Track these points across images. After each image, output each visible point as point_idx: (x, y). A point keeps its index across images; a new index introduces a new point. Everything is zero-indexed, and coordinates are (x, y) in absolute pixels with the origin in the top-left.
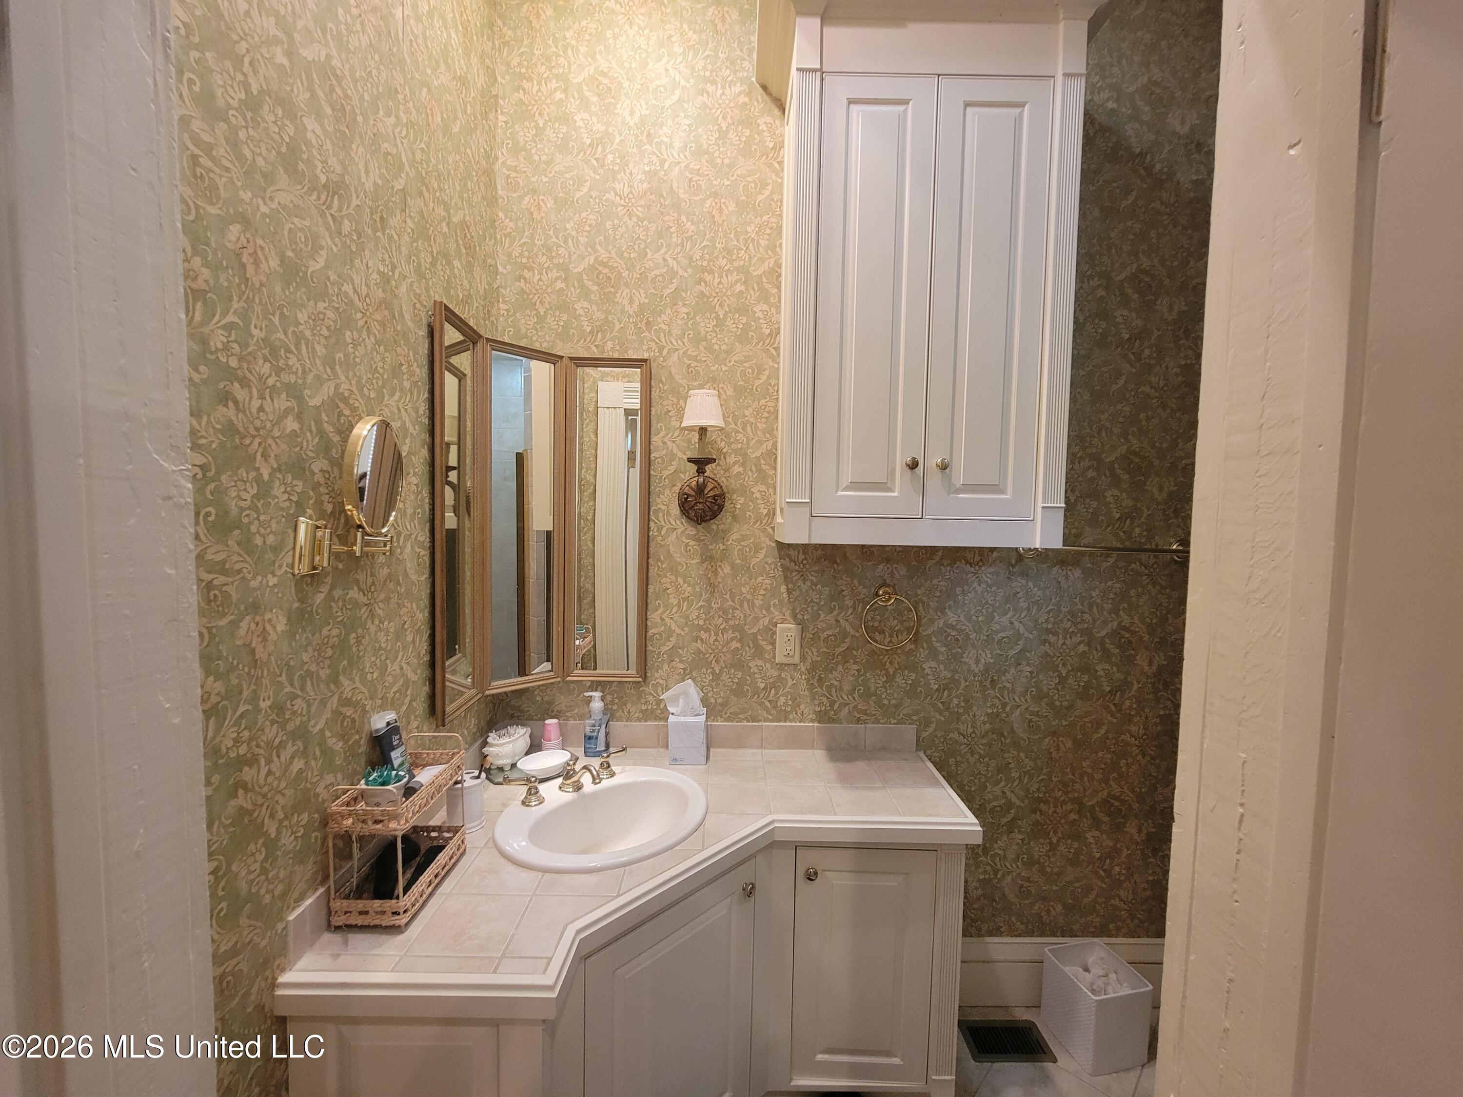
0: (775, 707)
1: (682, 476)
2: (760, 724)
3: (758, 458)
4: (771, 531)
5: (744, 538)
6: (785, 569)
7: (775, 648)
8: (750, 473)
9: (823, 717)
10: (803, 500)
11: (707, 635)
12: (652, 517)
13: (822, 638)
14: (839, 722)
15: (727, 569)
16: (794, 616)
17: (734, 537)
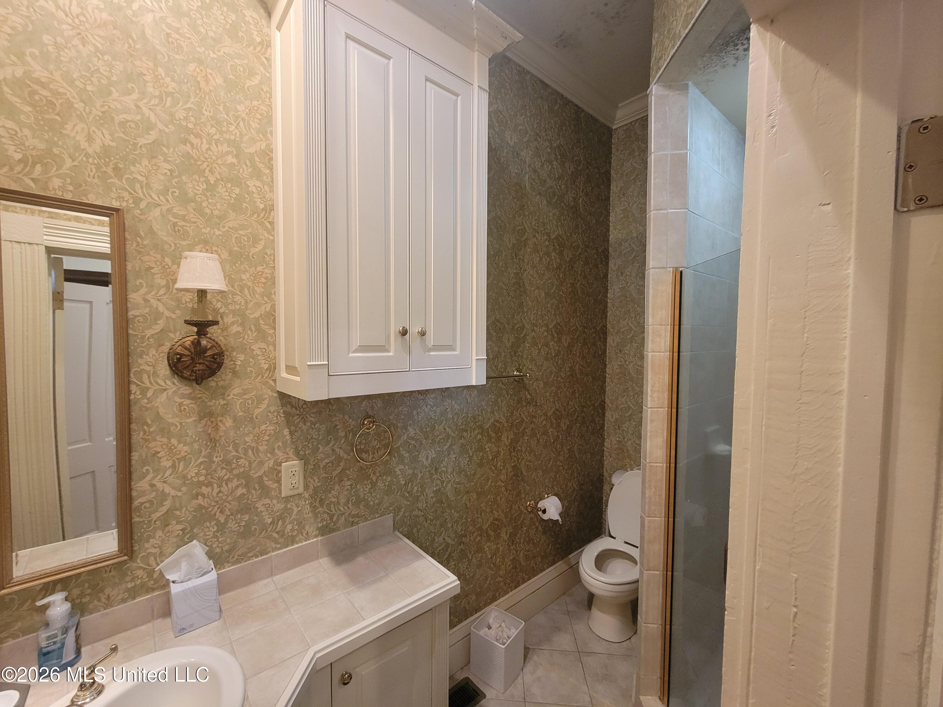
0: (282, 536)
1: (172, 335)
2: (269, 555)
3: (257, 319)
4: (272, 383)
5: (245, 392)
6: (287, 415)
7: (281, 485)
8: (249, 332)
9: (325, 530)
10: (322, 363)
11: (209, 489)
12: (133, 378)
13: (321, 467)
14: (338, 529)
15: (229, 422)
16: (297, 453)
17: (235, 391)
